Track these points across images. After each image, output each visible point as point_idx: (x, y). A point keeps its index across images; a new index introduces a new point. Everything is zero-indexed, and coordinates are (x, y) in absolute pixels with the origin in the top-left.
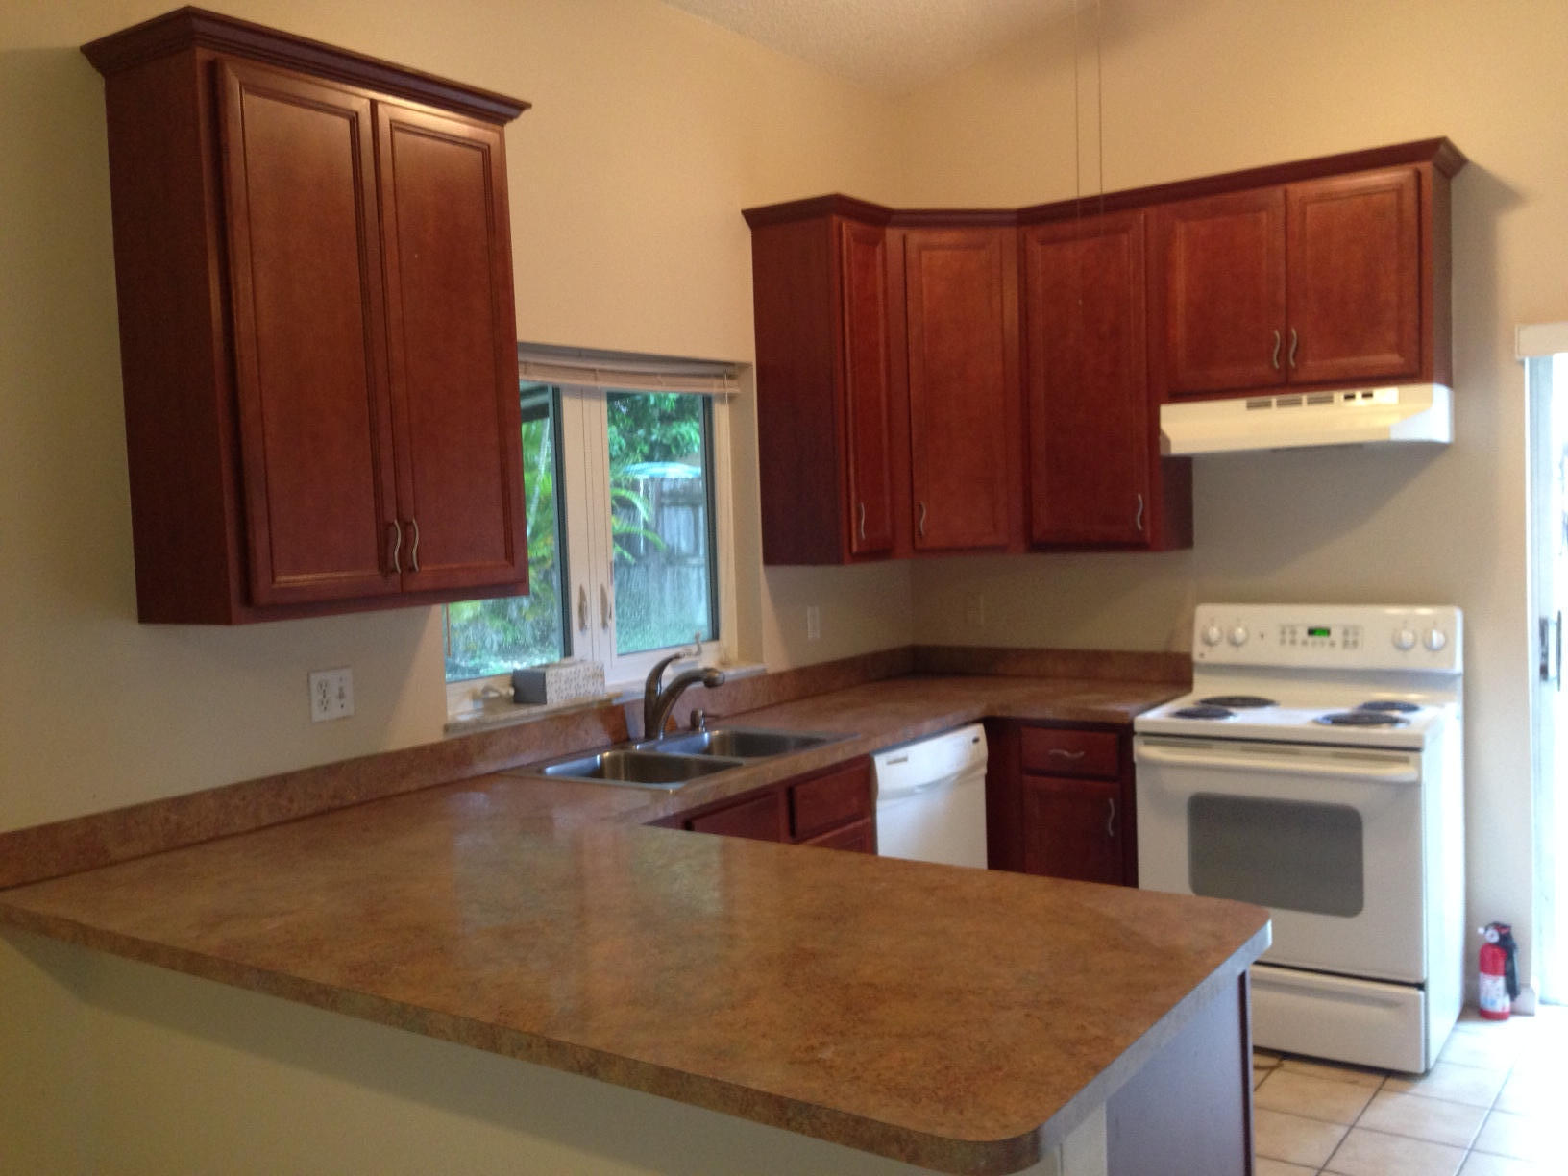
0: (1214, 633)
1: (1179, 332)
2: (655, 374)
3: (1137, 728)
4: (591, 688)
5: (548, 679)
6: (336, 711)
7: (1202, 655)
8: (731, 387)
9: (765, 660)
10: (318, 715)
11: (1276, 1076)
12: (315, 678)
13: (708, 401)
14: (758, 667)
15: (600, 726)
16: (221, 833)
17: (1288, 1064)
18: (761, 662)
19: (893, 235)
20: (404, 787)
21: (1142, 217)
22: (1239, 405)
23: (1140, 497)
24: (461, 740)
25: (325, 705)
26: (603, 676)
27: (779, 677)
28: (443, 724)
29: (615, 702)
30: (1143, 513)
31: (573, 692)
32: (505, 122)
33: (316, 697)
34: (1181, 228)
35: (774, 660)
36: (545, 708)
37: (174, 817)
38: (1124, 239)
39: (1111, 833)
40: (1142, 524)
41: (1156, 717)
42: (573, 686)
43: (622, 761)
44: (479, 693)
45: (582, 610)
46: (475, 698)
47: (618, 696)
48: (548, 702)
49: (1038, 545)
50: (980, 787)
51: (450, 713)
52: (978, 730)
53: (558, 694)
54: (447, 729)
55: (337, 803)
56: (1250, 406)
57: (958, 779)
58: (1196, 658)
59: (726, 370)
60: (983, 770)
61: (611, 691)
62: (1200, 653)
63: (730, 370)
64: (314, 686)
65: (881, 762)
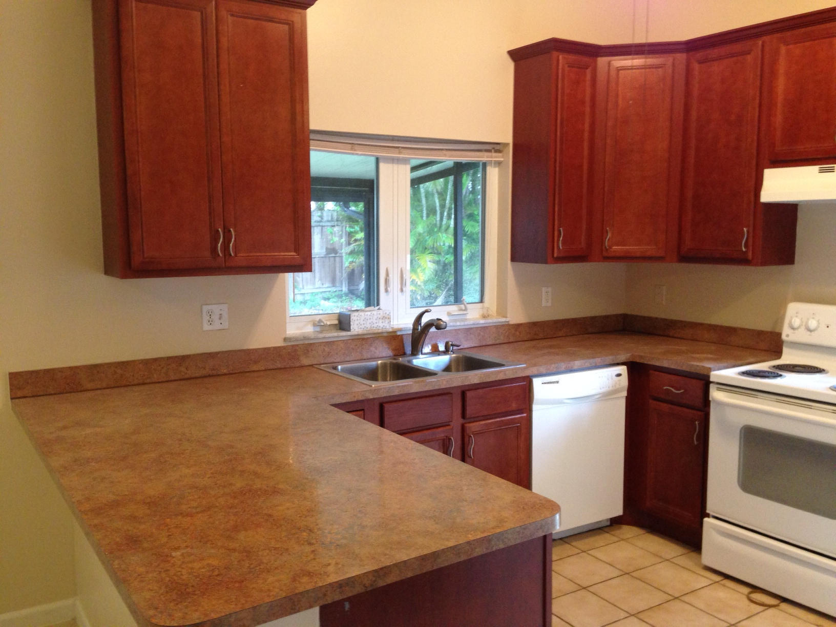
0: (796, 322)
1: (778, 119)
2: (442, 150)
3: (712, 379)
4: (381, 325)
5: (352, 318)
6: (217, 325)
7: (788, 336)
8: (498, 157)
9: (508, 316)
10: (206, 327)
11: (771, 611)
12: (205, 308)
13: (485, 165)
14: (504, 320)
15: (385, 346)
16: (146, 381)
17: (784, 606)
18: (506, 317)
19: (602, 61)
20: (255, 368)
21: (760, 42)
22: (814, 169)
23: (745, 229)
24: (293, 346)
25: (210, 322)
26: (389, 318)
27: (518, 326)
28: (284, 337)
29: (399, 333)
30: (747, 238)
31: (368, 326)
32: (307, 8)
33: (206, 318)
34: (783, 49)
35: (516, 316)
36: (349, 333)
37: (119, 371)
38: (749, 58)
39: (696, 443)
40: (746, 246)
41: (730, 374)
42: (368, 323)
43: (388, 366)
44: (316, 322)
45: (387, 281)
46: (315, 325)
47: (401, 330)
48: (352, 331)
49: (685, 258)
50: (622, 404)
51: (287, 333)
52: (623, 370)
53: (358, 326)
54: (285, 339)
55: (214, 372)
56: (821, 171)
57: (603, 396)
58: (784, 337)
59: (496, 147)
60: (625, 394)
61: (396, 327)
62: (787, 334)
63: (497, 147)
64: (204, 313)
65: (537, 383)
